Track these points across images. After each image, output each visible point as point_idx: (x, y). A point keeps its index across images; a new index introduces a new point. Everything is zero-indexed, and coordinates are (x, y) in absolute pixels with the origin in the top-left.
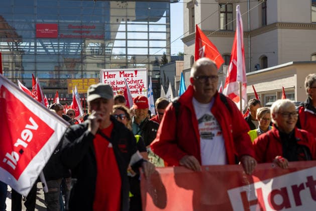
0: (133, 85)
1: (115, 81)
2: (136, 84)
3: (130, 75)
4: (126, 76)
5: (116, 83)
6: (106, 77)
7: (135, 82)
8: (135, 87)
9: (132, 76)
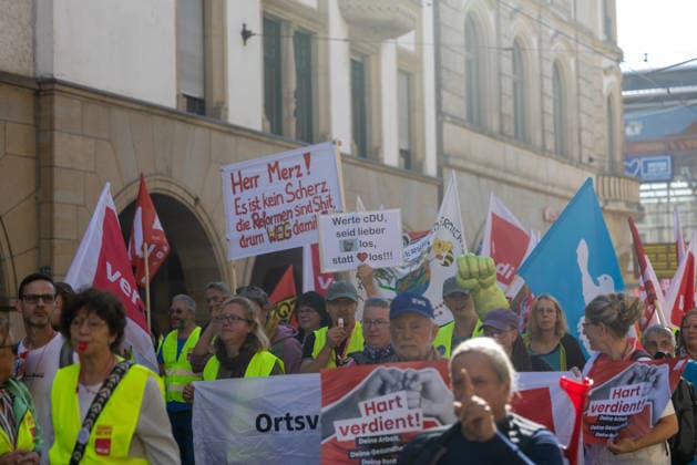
0: (305, 201)
1: (260, 199)
2: (311, 198)
3: (295, 172)
4: (283, 175)
5: (261, 204)
6: (238, 188)
7: (308, 191)
8: (309, 209)
9: (299, 175)
